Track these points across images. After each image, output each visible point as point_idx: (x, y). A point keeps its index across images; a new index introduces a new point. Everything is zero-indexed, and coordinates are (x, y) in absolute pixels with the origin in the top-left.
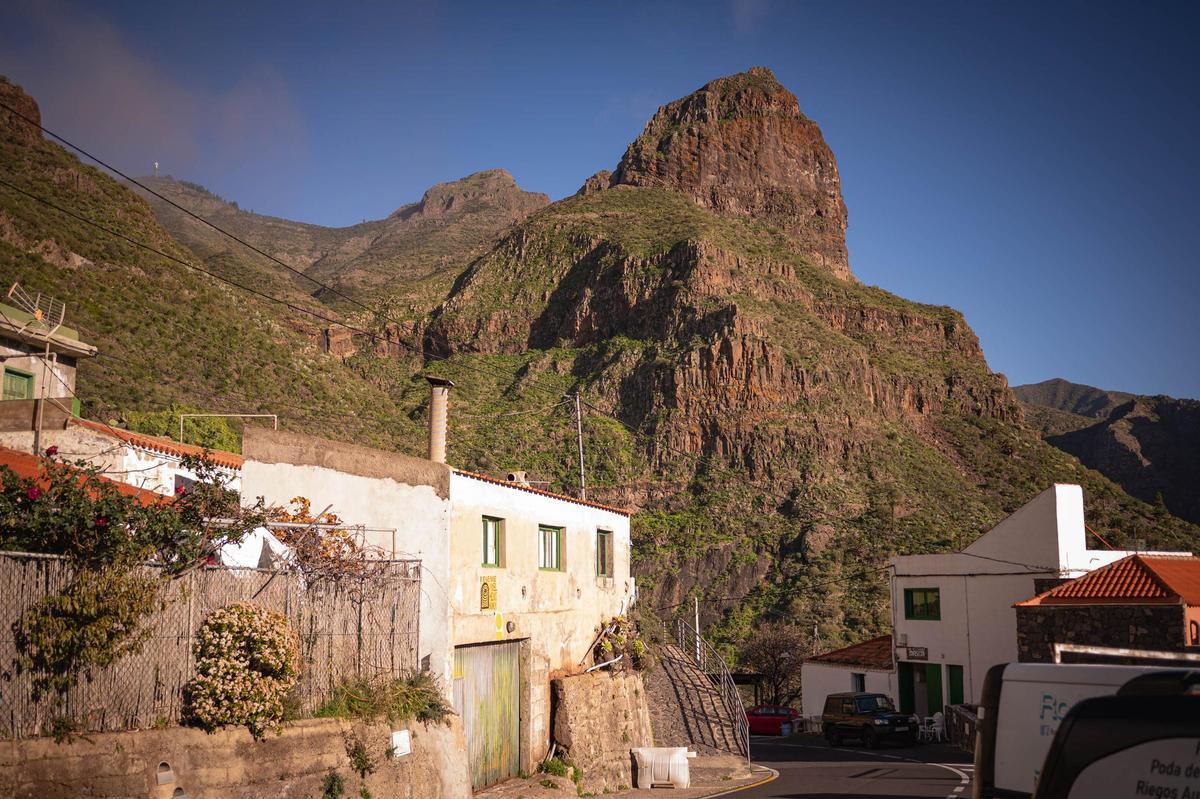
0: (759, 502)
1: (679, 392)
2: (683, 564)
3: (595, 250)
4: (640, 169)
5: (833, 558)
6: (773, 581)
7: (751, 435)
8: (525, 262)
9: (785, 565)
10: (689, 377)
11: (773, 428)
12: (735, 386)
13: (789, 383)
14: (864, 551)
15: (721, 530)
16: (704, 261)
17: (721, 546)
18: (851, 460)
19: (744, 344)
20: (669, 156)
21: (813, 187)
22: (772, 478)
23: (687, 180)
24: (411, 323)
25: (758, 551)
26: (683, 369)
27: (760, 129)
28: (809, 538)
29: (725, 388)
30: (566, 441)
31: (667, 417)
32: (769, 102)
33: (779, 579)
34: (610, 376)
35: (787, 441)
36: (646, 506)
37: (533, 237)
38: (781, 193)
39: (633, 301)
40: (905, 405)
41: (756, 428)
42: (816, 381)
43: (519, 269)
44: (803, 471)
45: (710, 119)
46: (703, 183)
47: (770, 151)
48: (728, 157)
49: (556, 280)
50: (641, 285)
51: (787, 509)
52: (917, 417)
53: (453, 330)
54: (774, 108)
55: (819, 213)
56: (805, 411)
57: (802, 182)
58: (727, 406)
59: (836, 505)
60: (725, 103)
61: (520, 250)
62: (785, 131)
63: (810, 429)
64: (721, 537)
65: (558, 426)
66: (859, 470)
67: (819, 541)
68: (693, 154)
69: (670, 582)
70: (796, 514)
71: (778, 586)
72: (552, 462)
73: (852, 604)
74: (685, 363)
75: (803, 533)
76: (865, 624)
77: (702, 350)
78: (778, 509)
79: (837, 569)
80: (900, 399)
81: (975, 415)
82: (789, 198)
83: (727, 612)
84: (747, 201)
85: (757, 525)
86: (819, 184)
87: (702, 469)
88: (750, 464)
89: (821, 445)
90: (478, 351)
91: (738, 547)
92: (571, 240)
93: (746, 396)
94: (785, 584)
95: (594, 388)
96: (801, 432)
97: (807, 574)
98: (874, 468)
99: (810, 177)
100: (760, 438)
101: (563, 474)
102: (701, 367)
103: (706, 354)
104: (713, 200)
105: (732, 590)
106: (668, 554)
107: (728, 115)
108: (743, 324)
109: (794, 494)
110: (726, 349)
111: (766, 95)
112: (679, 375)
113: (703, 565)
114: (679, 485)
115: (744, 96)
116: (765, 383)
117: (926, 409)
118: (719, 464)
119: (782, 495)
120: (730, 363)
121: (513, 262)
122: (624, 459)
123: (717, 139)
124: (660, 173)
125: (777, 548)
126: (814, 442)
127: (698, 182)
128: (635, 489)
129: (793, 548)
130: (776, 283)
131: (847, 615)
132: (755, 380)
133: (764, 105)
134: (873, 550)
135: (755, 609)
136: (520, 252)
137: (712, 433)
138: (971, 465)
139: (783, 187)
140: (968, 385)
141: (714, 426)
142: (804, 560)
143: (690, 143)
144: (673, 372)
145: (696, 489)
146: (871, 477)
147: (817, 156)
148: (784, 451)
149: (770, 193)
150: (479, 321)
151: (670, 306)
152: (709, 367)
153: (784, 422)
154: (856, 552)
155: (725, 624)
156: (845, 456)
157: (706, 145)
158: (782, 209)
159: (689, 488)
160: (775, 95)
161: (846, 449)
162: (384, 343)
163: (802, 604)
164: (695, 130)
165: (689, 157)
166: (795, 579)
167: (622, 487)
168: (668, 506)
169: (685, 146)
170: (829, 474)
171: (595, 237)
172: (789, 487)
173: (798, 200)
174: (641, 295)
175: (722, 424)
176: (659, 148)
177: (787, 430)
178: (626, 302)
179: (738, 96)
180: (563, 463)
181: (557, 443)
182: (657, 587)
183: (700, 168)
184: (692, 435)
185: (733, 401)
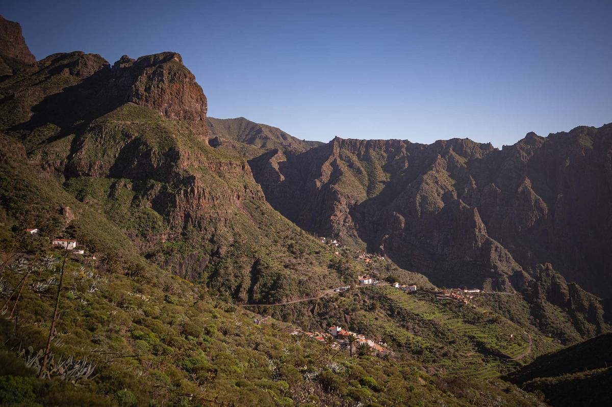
0: (203, 238)
1: (177, 203)
2: (184, 258)
3: (134, 140)
4: (138, 98)
5: (228, 257)
6: (211, 264)
7: (200, 217)
8: (104, 140)
9: (214, 259)
10: (180, 199)
11: (207, 215)
12: (195, 202)
13: (210, 201)
14: (236, 254)
15: (193, 248)
16: (182, 157)
17: (194, 253)
18: (227, 224)
19: (198, 189)
20: (150, 95)
21: (199, 110)
22: (206, 231)
23: (157, 105)
24: (58, 162)
25: (205, 254)
26: (179, 196)
27: (183, 88)
28: (220, 251)
29: (192, 202)
30: (139, 218)
31: (174, 211)
32: (186, 78)
33: (213, 263)
34: (151, 194)
35: (210, 219)
36: (168, 240)
37: (107, 130)
38: (189, 112)
39: (155, 166)
40: (235, 198)
41: (202, 215)
42: (217, 199)
43: (102, 142)
44: (215, 228)
45: (165, 82)
46: (163, 107)
47: (186, 97)
48: (172, 98)
49: (119, 149)
50: (158, 161)
51: (212, 241)
52: (238, 202)
53: (79, 167)
54: (187, 80)
55: (201, 119)
56: (215, 209)
57: (196, 108)
58: (193, 208)
59: (226, 240)
60: (170, 76)
61: (102, 134)
62: (191, 89)
63: (216, 215)
64: (193, 250)
65: (135, 212)
66: (230, 227)
67: (223, 251)
68: (159, 95)
69: (181, 265)
70: (215, 242)
71: (213, 265)
72: (137, 226)
73: (236, 271)
74: (179, 194)
75: (218, 248)
76: (239, 276)
77: (184, 190)
78: (209, 240)
79: (229, 260)
80: (233, 196)
81: (252, 199)
82: (192, 114)
83: (199, 274)
84: (177, 114)
85: (203, 246)
86: (201, 109)
87: (185, 228)
88: (200, 227)
89: (220, 220)
90: (91, 176)
91: (199, 253)
92: (123, 134)
93: (199, 205)
94: (215, 265)
95: (145, 198)
96: (214, 216)
97: (221, 262)
98: (234, 227)
99: (198, 106)
100: (203, 218)
101: (141, 230)
102: (184, 196)
103: (186, 192)
104: (166, 113)
105: (200, 267)
106: (178, 256)
107: (171, 81)
108: (198, 182)
109: (213, 236)
110: (192, 191)
111: (185, 75)
112: (177, 197)
113: (190, 259)
114: (178, 233)
115: (177, 75)
116: (204, 201)
117: (240, 199)
118: (190, 227)
119: (209, 236)
120: (194, 195)
121: (99, 139)
122: (161, 225)
123: (168, 91)
124: (147, 101)
125: (210, 253)
126: (218, 219)
127: (161, 106)
128: (165, 234)
129: (215, 253)
130: (199, 160)
131: (235, 274)
132: (201, 200)
133: (184, 79)
134: (238, 254)
135: (208, 272)
136: (102, 136)
137: (187, 216)
138: (255, 220)
139: (190, 110)
140: (251, 189)
141: (189, 213)
142: (219, 257)
143: (158, 91)
144: (175, 196)
145: (183, 234)
146: (233, 229)
147: (201, 99)
148: (210, 222)
149: (185, 112)
150: (90, 164)
151: (170, 171)
152: (187, 196)
153: (209, 213)
154: (234, 255)
155: (200, 277)
156: (226, 223)
157: (164, 93)
158: (189, 118)
159: (181, 234)
160: (188, 75)
161: (226, 220)
162: (48, 169)
163: (222, 271)
164: (160, 86)
165: (158, 96)
166: (218, 263)
167: (161, 234)
168: (175, 240)
169: (156, 92)
170: (223, 229)
171: (134, 135)
172: (211, 233)
173: (195, 115)
174: (158, 165)
175: (191, 213)
176: (145, 90)
177: (210, 216)
178: (152, 166)
179: (175, 74)
180: (140, 225)
181: (136, 218)
182: (177, 267)
183: (162, 101)
184: (181, 217)
185: (194, 207)
